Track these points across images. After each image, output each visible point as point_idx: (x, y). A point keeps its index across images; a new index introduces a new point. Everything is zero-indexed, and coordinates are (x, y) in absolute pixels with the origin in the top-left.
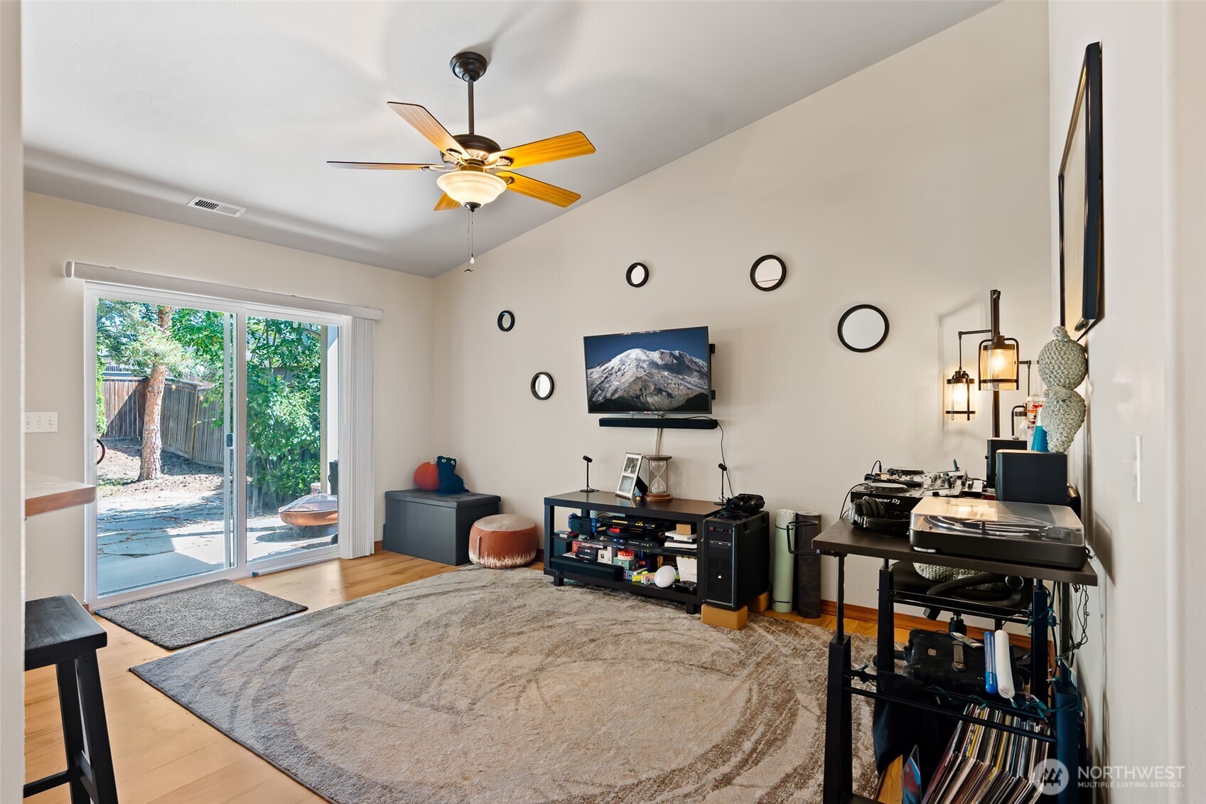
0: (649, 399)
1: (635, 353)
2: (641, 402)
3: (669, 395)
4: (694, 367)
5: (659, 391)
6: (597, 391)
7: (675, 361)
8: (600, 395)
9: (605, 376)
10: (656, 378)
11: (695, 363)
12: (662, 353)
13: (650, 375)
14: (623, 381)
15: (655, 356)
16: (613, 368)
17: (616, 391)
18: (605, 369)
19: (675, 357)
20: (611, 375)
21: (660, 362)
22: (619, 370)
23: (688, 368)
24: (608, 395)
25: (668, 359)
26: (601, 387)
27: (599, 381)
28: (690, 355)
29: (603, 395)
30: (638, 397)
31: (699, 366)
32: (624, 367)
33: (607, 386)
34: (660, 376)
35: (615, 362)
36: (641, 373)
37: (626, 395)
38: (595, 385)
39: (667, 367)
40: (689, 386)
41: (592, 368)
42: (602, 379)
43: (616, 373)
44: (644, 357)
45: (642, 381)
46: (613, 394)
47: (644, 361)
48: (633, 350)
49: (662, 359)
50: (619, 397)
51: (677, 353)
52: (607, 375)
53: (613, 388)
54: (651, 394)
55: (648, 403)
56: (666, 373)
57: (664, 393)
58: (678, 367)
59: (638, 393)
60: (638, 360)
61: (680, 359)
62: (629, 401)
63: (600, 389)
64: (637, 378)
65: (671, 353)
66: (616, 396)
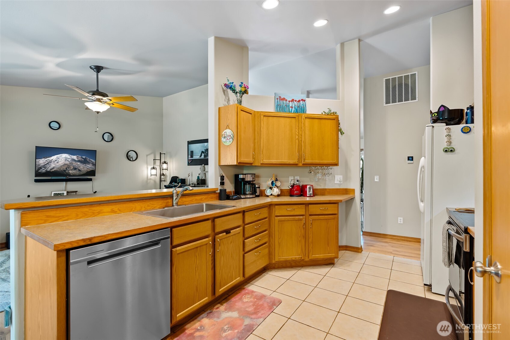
0: (70, 171)
1: (64, 155)
2: (66, 173)
3: (79, 170)
4: (90, 162)
5: (75, 169)
6: (42, 168)
7: (83, 160)
8: (44, 170)
9: (47, 162)
10: (74, 164)
11: (91, 161)
12: (78, 156)
13: (71, 163)
14: (57, 165)
15: (75, 157)
16: (52, 160)
17: (53, 168)
18: (47, 160)
19: (83, 158)
20: (51, 162)
21: (76, 159)
22: (56, 161)
23: (88, 162)
24: (49, 170)
25: (80, 159)
26: (44, 166)
27: (44, 164)
28: (89, 158)
29: (45, 169)
30: (65, 171)
31: (92, 162)
32: (58, 160)
33: (48, 166)
34: (76, 164)
35: (54, 158)
36: (67, 163)
37: (58, 170)
38: (41, 166)
39: (79, 161)
40: (88, 167)
41: (40, 159)
42: (46, 164)
43: (54, 161)
44: (69, 157)
45: (67, 165)
46: (51, 170)
47: (69, 158)
48: (64, 154)
49: (77, 158)
50: (54, 171)
51: (84, 157)
52: (48, 162)
53: (52, 167)
54: (72, 170)
55: (70, 173)
56: (79, 163)
57: (77, 170)
58: (85, 162)
59: (65, 169)
60: (65, 158)
61: (85, 159)
62: (60, 172)
63: (44, 167)
64: (65, 164)
65: (82, 157)
66: (53, 170)
